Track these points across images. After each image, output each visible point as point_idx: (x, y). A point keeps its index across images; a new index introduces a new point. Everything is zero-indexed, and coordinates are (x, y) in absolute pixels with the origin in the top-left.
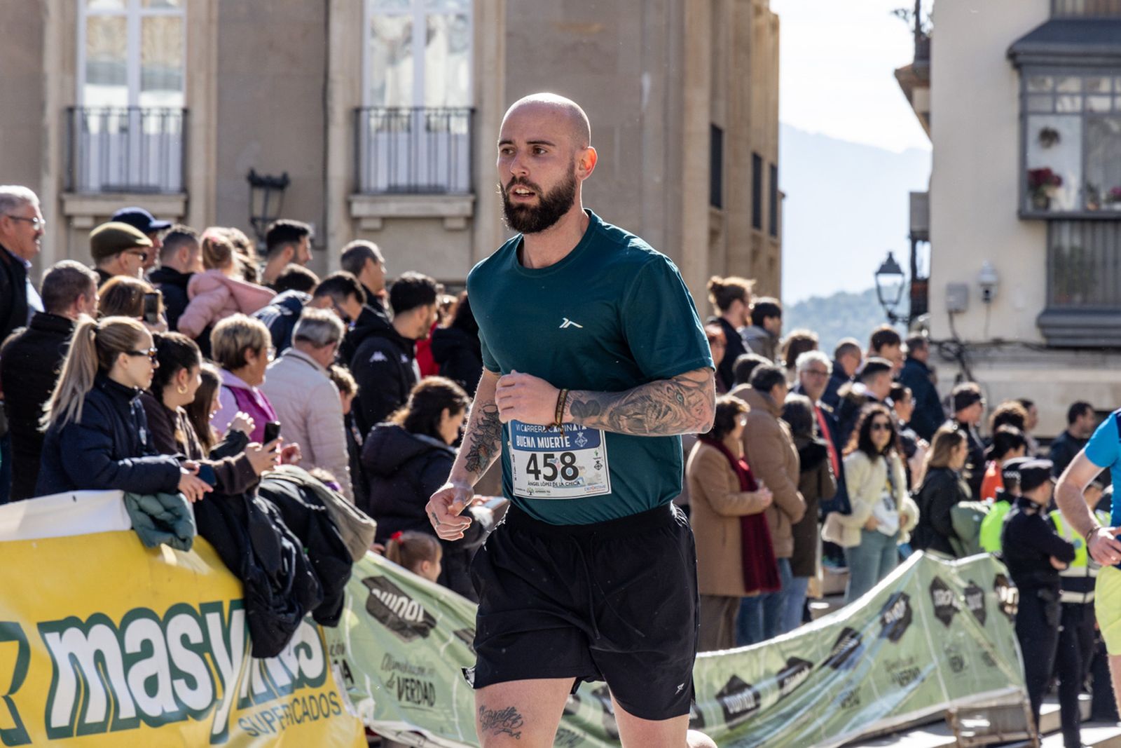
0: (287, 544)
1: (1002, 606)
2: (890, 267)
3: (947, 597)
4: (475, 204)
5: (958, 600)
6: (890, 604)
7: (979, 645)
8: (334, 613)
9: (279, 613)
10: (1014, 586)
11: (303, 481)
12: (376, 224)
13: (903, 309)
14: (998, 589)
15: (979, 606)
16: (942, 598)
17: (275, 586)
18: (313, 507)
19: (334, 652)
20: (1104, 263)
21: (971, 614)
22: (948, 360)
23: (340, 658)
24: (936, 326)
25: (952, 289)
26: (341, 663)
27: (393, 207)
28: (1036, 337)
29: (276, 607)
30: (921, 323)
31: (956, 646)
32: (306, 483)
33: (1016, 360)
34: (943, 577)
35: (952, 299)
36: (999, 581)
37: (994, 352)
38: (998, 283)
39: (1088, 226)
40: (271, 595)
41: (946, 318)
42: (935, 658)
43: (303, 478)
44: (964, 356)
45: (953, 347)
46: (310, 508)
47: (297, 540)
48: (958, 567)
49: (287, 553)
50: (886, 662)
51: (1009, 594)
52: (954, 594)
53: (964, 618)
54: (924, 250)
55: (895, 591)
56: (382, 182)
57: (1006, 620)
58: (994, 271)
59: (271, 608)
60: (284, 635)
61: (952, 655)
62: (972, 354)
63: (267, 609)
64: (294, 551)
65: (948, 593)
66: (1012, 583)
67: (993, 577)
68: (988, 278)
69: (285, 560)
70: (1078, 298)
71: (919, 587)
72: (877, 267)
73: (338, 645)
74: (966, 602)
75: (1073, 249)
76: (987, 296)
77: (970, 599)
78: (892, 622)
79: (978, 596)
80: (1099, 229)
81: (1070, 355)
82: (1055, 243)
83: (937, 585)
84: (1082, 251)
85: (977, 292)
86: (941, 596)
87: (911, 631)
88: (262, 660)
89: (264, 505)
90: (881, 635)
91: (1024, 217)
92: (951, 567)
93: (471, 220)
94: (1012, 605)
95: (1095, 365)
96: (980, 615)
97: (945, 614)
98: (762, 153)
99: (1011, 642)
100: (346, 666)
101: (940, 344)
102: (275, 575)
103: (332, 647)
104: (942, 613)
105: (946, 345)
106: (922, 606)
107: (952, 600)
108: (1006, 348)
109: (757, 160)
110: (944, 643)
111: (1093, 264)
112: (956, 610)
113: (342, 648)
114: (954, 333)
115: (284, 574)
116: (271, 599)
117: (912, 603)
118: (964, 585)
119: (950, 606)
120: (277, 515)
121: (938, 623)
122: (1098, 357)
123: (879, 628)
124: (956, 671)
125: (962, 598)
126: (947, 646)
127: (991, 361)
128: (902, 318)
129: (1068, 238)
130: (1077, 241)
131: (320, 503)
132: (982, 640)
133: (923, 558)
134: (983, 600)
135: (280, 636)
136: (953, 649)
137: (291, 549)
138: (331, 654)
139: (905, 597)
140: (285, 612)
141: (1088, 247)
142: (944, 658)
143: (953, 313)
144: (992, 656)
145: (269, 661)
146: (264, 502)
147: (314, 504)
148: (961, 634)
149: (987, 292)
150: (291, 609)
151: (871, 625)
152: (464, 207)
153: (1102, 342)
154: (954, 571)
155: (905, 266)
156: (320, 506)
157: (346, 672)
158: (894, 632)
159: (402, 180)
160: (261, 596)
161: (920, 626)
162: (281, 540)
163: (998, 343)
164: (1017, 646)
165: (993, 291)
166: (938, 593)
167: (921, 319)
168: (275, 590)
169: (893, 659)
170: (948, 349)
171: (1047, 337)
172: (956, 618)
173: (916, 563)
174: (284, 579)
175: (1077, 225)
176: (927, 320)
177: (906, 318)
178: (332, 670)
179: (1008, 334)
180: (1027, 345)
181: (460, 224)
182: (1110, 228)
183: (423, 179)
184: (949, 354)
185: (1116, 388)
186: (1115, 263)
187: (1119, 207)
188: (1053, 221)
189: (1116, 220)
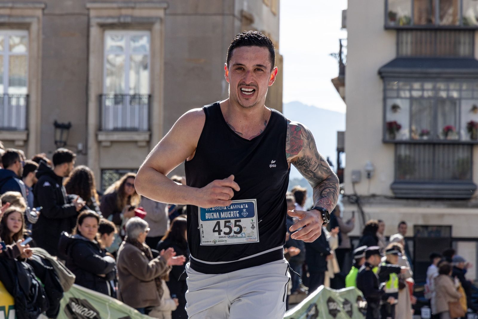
3: (335, 306)
4: (151, 136)
12: (108, 144)
14: (358, 302)
20: (419, 162)
22: (352, 203)
24: (348, 188)
25: (354, 173)
27: (116, 137)
28: (390, 193)
33: (381, 203)
35: (354, 177)
37: (372, 200)
38: (374, 171)
39: (412, 146)
41: (351, 185)
44: (359, 202)
45: (354, 198)
46: (46, 268)
54: (343, 156)
56: (111, 126)
58: (372, 165)
62: (362, 201)
66: (364, 300)
68: (370, 168)
70: (408, 177)
74: (344, 308)
75: (406, 156)
76: (369, 175)
77: (345, 306)
80: (417, 148)
81: (404, 202)
82: (398, 153)
84: (410, 157)
85: (364, 174)
86: (332, 305)
89: (26, 266)
91: (385, 142)
93: (149, 142)
95: (415, 206)
101: (349, 197)
105: (351, 197)
108: (378, 198)
111: (414, 163)
114: (355, 192)
122: (416, 202)
127: (370, 204)
129: (404, 151)
130: (408, 153)
139: (316, 305)
141: (412, 155)
143: (354, 183)
152: (146, 137)
153: (418, 196)
155: (335, 163)
159: (120, 125)
163: (374, 196)
165: (372, 174)
170: (352, 199)
171: (395, 193)
175: (408, 146)
176: (343, 186)
179: (378, 192)
180: (386, 197)
181: (144, 144)
182: (422, 147)
183: (128, 125)
184: (353, 201)
185: (424, 216)
186: (424, 162)
187: (425, 138)
188: (397, 144)
189: (425, 144)
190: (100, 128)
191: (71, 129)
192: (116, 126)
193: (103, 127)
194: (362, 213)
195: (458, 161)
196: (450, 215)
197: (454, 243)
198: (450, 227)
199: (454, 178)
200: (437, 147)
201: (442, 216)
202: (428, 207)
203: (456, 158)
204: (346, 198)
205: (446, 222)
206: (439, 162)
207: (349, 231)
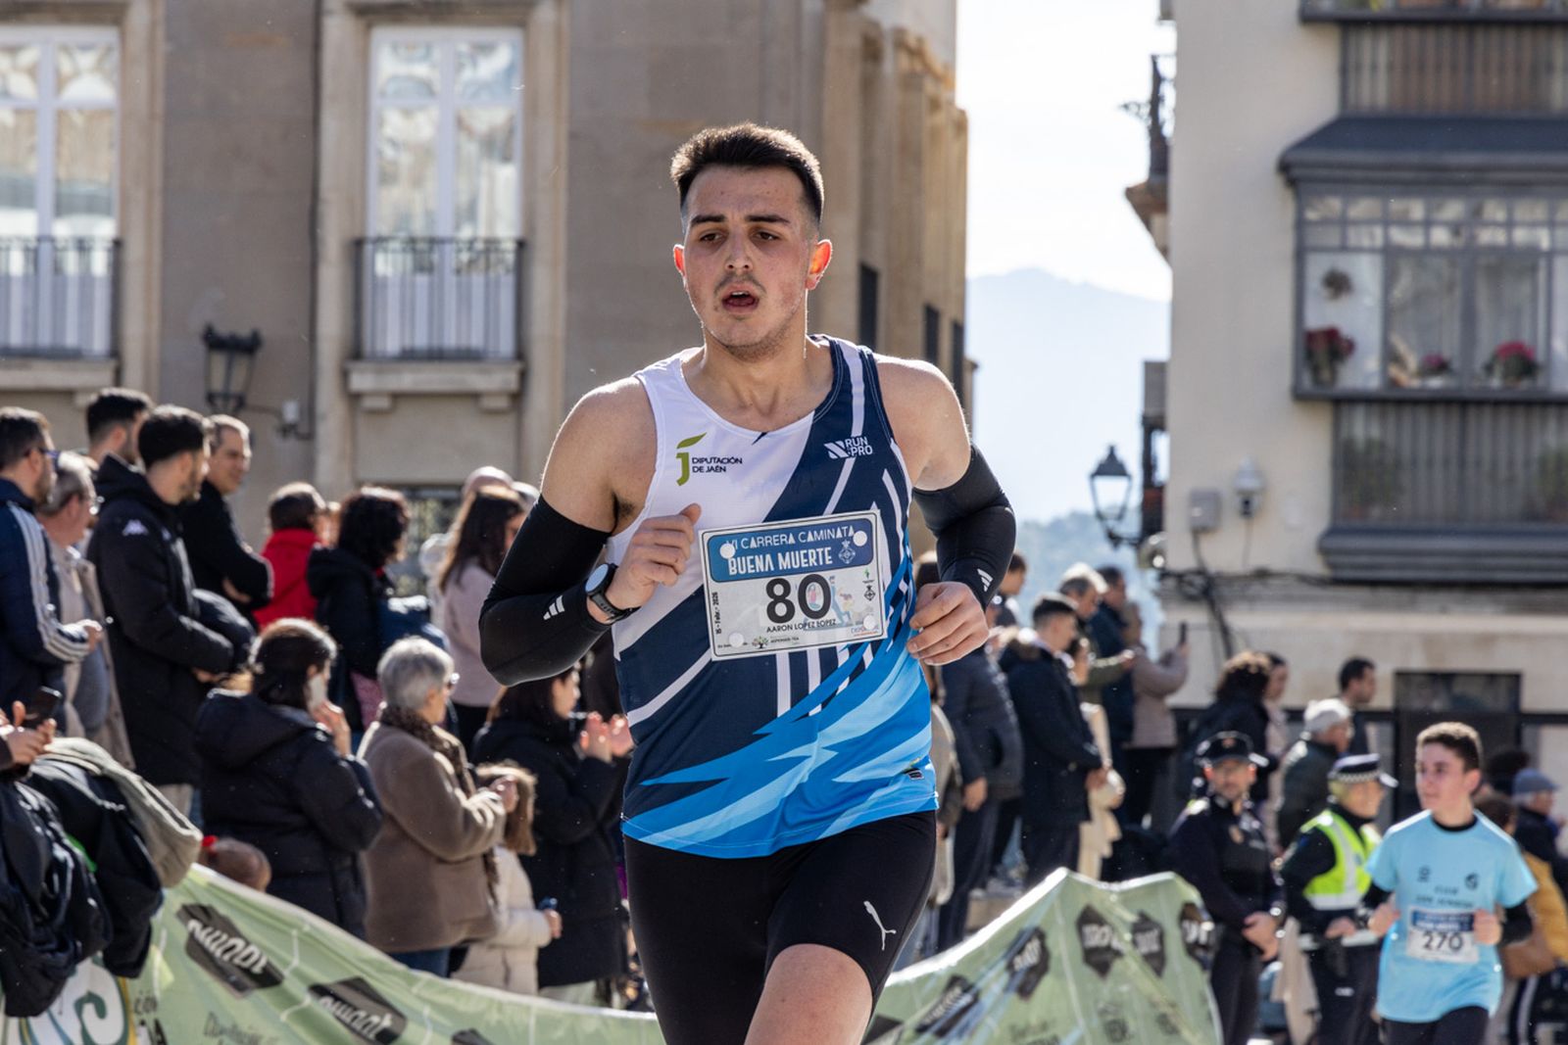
0: (60, 853)
1: (1192, 948)
2: (1111, 466)
3: (1103, 935)
4: (524, 376)
5: (1121, 939)
6: (1018, 946)
7: (1153, 1005)
8: (134, 958)
9: (43, 952)
10: (1209, 920)
11: (101, 767)
12: (384, 403)
13: (1131, 526)
14: (1186, 924)
15: (1155, 947)
16: (1096, 937)
17: (39, 914)
18: (108, 805)
19: (140, 1008)
20: (1414, 462)
21: (1140, 959)
22: (1191, 599)
23: (150, 1018)
24: (1177, 549)
25: (1197, 498)
26: (151, 1025)
27: (408, 379)
28: (1316, 567)
29: (38, 944)
30: (1154, 546)
31: (1117, 1005)
32: (106, 772)
33: (1288, 599)
34: (1098, 907)
35: (1197, 512)
36: (1187, 913)
37: (1256, 588)
38: (1263, 490)
39: (1391, 411)
40: (31, 925)
41: (1187, 540)
42: (1081, 1022)
43: (101, 762)
44: (1214, 593)
45: (1199, 581)
46: (103, 807)
47: (79, 851)
48: (1123, 893)
49: (59, 866)
50: (1013, 1028)
51: (1204, 929)
52: (1114, 929)
53: (1130, 966)
54: (1162, 444)
55: (1028, 925)
56: (392, 344)
57: (1194, 967)
58: (1258, 473)
59: (31, 945)
60: (51, 984)
61: (1110, 1018)
62: (1225, 591)
63: (25, 946)
64: (71, 864)
65: (1106, 929)
66: (1205, 915)
67: (1177, 909)
68: (1249, 483)
69: (56, 878)
70: (1376, 512)
71: (1060, 920)
72: (1092, 466)
73: (148, 999)
74: (1135, 943)
75: (1369, 443)
76: (1247, 507)
77: (1140, 938)
78: (1022, 969)
79: (1154, 934)
80: (1407, 414)
81: (1364, 593)
82: (1344, 434)
83: (1089, 917)
84: (1382, 445)
85: (1232, 504)
86: (1094, 933)
87: (1047, 985)
88: (23, 1020)
89: (33, 799)
90: (1006, 989)
91: (1300, 396)
92: (1111, 892)
93: (518, 398)
94: (1205, 947)
95: (1400, 607)
96: (1156, 961)
97: (1100, 960)
98: (939, 305)
99: (1204, 1001)
100: (158, 1029)
101: (1180, 577)
102: (38, 896)
103: (138, 1001)
104: (1095, 958)
105: (1187, 578)
106: (1064, 946)
107: (1111, 939)
108: (1276, 582)
109: (932, 315)
110: (1096, 1002)
111: (1398, 464)
112: (1118, 954)
113: (152, 1003)
114: (1200, 560)
115: (51, 896)
116: (33, 933)
117: (1050, 942)
118: (1131, 917)
119: (1108, 948)
120: (52, 816)
121: (1088, 972)
122: (1404, 595)
123: (1005, 978)
124: (1114, 1040)
125: (1128, 936)
126: (1101, 1005)
127: (1252, 600)
128: (1128, 539)
129: (1363, 427)
130: (1375, 432)
131: (119, 798)
132: (1157, 997)
133: (1067, 878)
134: (1161, 939)
135: (45, 986)
136: (1111, 1009)
137: (66, 861)
138: (137, 1012)
139: (1040, 934)
140: (52, 952)
141: (1391, 441)
142: (1096, 1022)
143: (1199, 531)
144: (1173, 1020)
145: (32, 1020)
146: (35, 796)
147: (110, 800)
148: (1124, 988)
149: (1247, 503)
150: (63, 947)
151: (992, 974)
152: (507, 379)
153: (1411, 574)
154: (1114, 898)
155: (1134, 466)
156: (117, 804)
157: (159, 1037)
158: (1026, 985)
159: (421, 340)
160: (16, 928)
161: (1061, 975)
162: (51, 848)
163: (1262, 575)
164: (1213, 1006)
165: (1256, 502)
166: (1089, 929)
167: (1154, 540)
168: (38, 920)
169: (1021, 1024)
170: (1191, 584)
171: (1332, 566)
172: (1117, 966)
173: (1056, 887)
174: (53, 904)
175: (1376, 409)
176: (1161, 542)
177: (1134, 539)
178: (137, 1035)
179: (1276, 562)
180: (1304, 579)
181: (502, 403)
182: (1422, 414)
183: (451, 340)
184: (1192, 591)
185: (1429, 641)
186: (1430, 463)
187: (1436, 383)
188: (1342, 403)
189: (1431, 402)
190: (356, 352)
191: (260, 354)
192: (408, 343)
193: (367, 347)
194: (1225, 632)
195: (1543, 462)
196: (1515, 637)
197: (1528, 732)
198: (1515, 679)
199: (1531, 515)
200: (1472, 412)
201: (1487, 640)
202: (1444, 611)
203: (1536, 451)
204: (1171, 583)
205: (1501, 661)
206: (1478, 463)
207: (1172, 690)
